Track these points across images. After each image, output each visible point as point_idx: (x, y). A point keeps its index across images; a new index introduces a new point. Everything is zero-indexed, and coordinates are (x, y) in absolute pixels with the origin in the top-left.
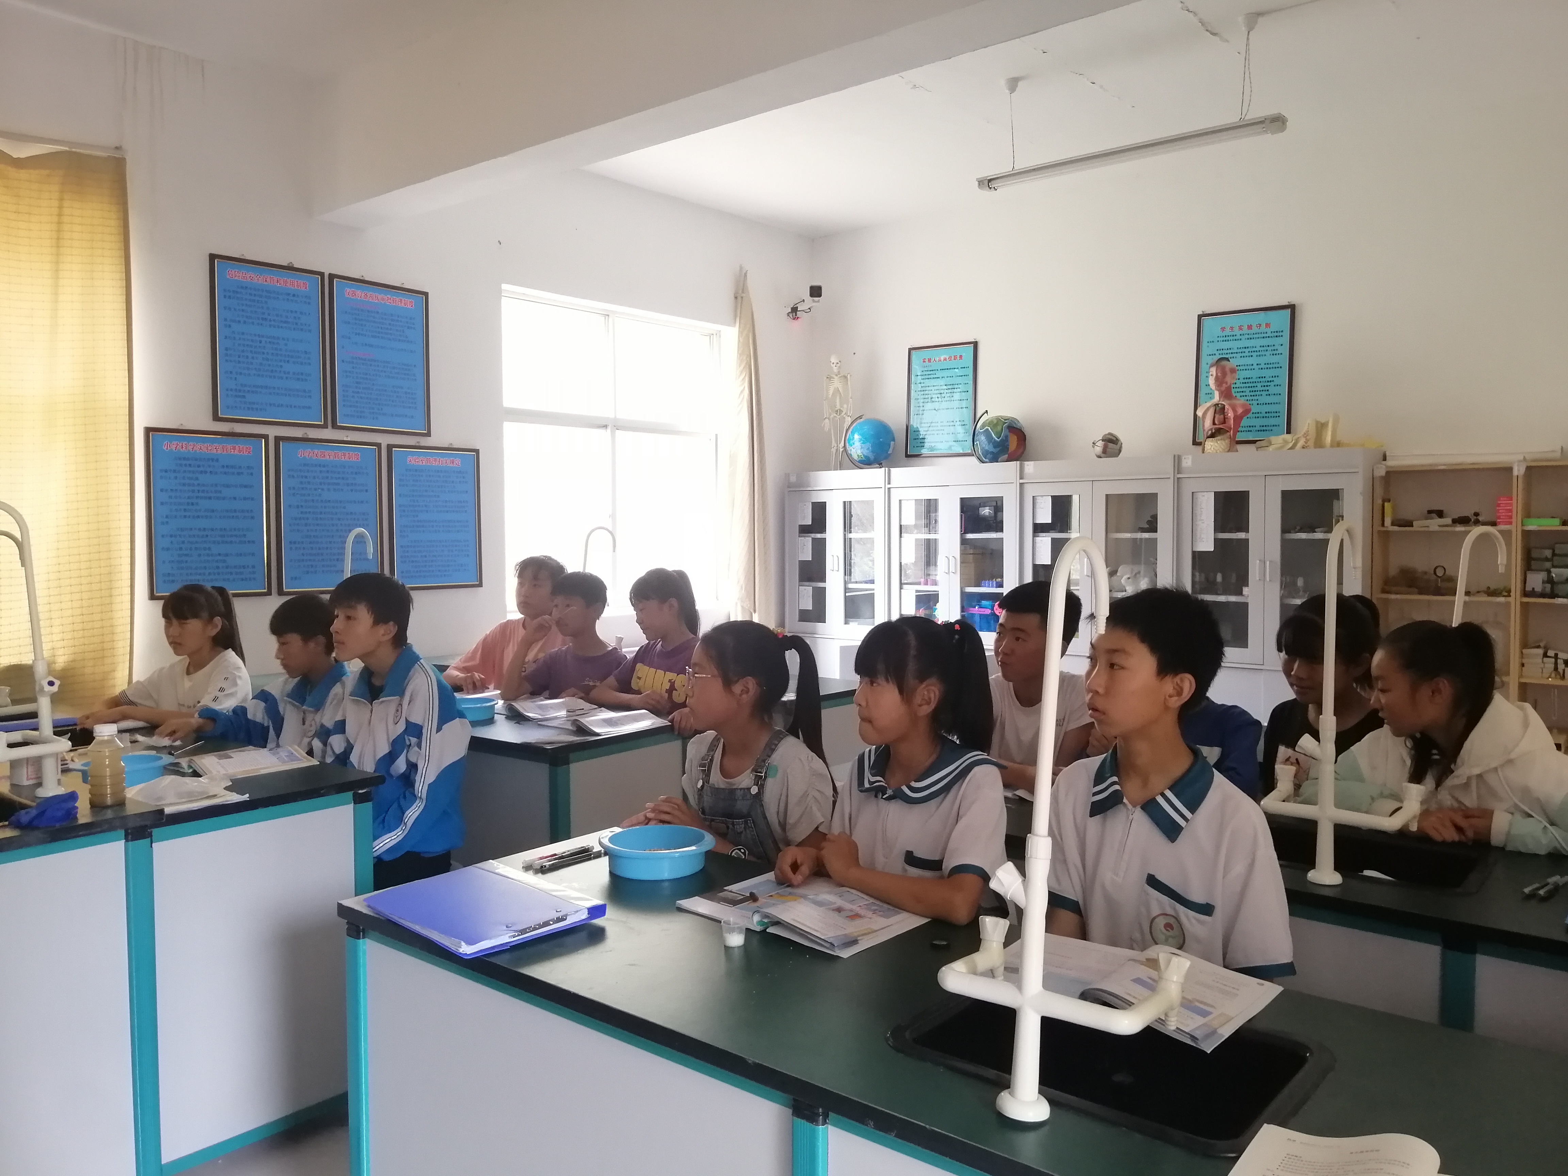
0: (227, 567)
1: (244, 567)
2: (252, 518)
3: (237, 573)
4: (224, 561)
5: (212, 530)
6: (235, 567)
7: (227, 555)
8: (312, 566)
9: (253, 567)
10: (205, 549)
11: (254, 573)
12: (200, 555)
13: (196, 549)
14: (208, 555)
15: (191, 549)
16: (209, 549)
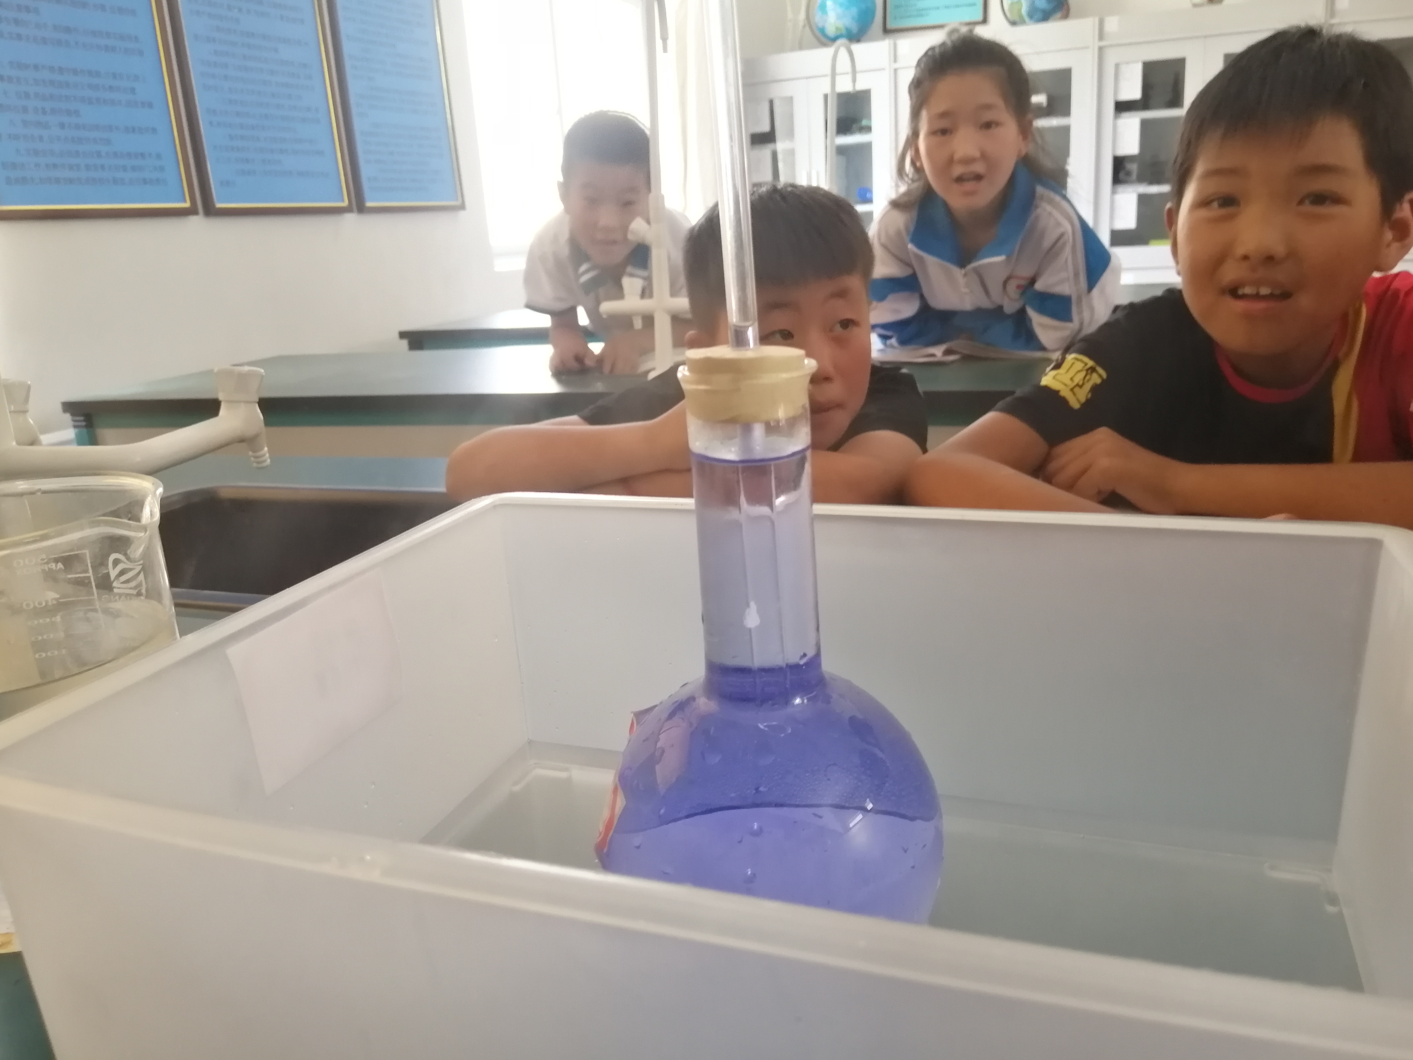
0: (115, 155)
1: (142, 155)
2: (141, 53)
3: (134, 168)
4: (108, 142)
5: (75, 72)
6: (129, 155)
7: (110, 128)
8: (247, 161)
9: (159, 156)
10: (69, 113)
11: (162, 169)
12: (62, 126)
13: (53, 111)
14: (77, 127)
15: (44, 112)
16: (77, 113)
